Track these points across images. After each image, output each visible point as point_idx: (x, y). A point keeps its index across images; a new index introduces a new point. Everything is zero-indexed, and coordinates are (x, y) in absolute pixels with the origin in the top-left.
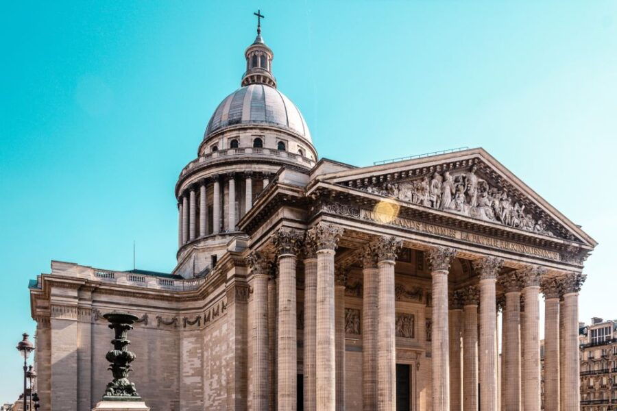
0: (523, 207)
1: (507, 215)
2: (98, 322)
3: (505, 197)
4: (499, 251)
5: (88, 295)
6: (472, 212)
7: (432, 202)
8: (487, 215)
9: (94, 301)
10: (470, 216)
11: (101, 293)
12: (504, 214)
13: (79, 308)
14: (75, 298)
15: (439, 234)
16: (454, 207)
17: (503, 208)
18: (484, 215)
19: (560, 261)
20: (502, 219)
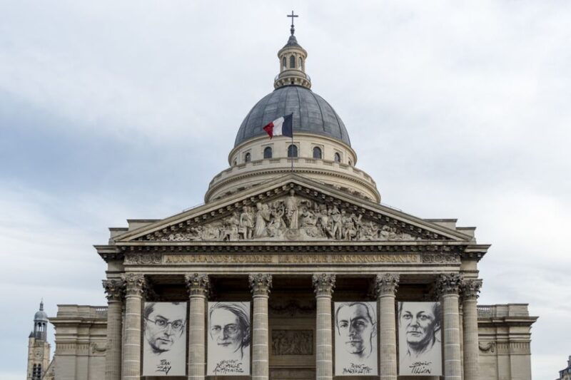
0: (361, 216)
1: (340, 229)
2: (95, 354)
3: (336, 210)
4: (330, 266)
5: (86, 331)
6: (289, 235)
7: (241, 234)
8: (308, 234)
9: (91, 336)
10: (287, 240)
11: (97, 328)
12: (335, 228)
13: (77, 343)
14: (74, 335)
15: (251, 262)
16: (266, 234)
17: (334, 222)
18: (305, 235)
19: (421, 263)
20: (333, 234)
